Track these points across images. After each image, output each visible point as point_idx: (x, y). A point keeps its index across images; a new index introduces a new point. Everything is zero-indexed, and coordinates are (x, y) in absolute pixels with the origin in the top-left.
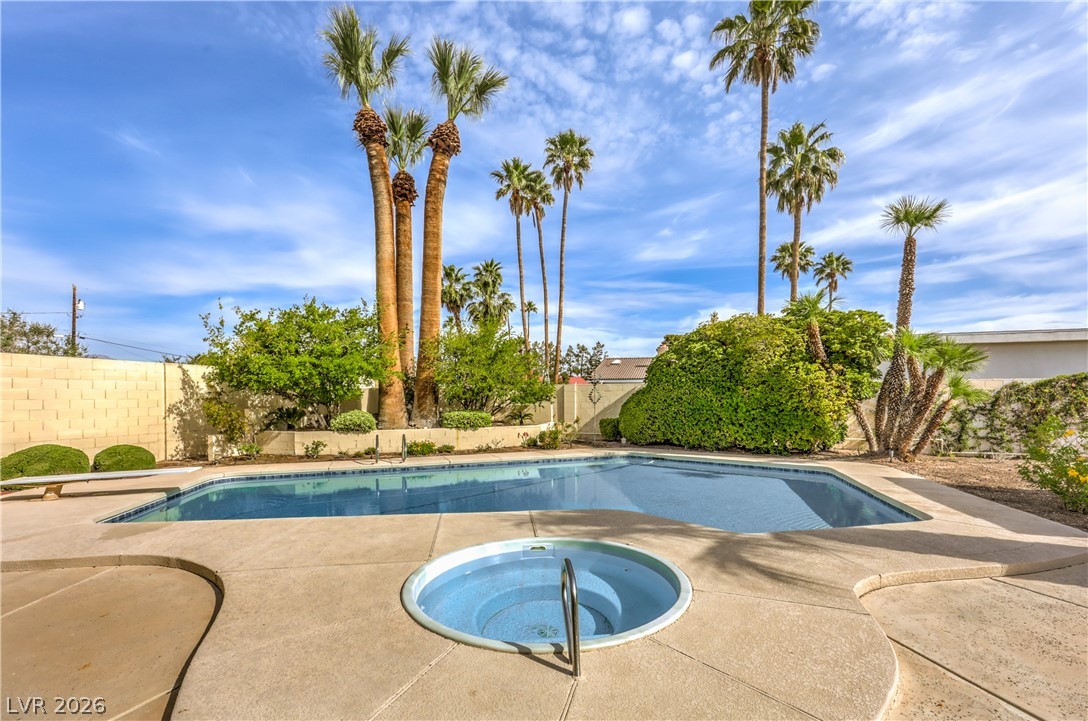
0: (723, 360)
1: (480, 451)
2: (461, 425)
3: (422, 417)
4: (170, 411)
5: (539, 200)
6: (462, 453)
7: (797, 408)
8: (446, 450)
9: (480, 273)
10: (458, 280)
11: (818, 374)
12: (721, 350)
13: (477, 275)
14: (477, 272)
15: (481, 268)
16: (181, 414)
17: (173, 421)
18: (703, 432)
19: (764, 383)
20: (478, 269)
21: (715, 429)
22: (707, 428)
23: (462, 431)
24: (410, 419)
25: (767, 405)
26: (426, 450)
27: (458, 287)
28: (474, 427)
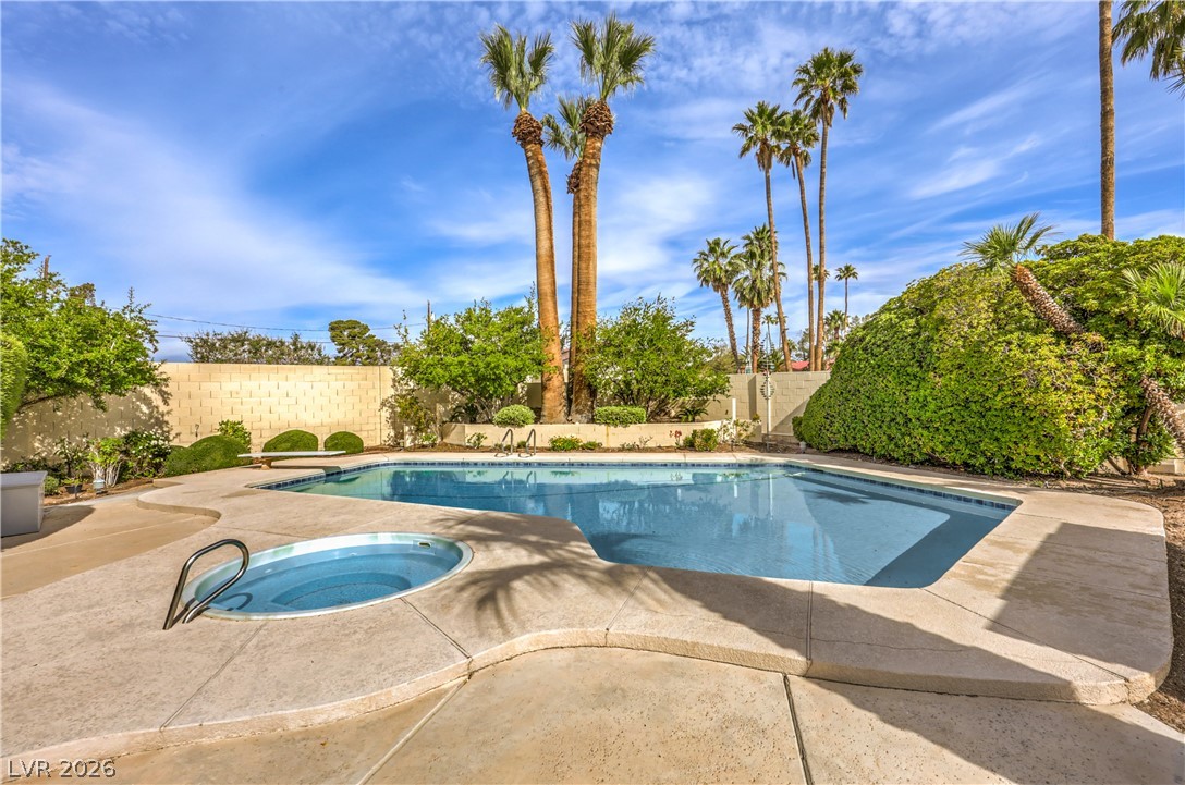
0: (913, 336)
1: (622, 449)
2: (612, 420)
3: (578, 412)
4: (383, 404)
5: (800, 143)
6: (607, 450)
7: (1013, 405)
8: (592, 447)
9: (751, 243)
10: (723, 254)
11: (1048, 351)
12: (912, 322)
13: (746, 245)
14: (747, 241)
15: (752, 236)
16: (392, 407)
17: (386, 413)
18: (891, 439)
19: (960, 367)
20: (748, 238)
21: (903, 435)
22: (894, 432)
23: (612, 427)
24: (569, 414)
25: (967, 400)
26: (570, 445)
27: (723, 262)
28: (625, 422)
